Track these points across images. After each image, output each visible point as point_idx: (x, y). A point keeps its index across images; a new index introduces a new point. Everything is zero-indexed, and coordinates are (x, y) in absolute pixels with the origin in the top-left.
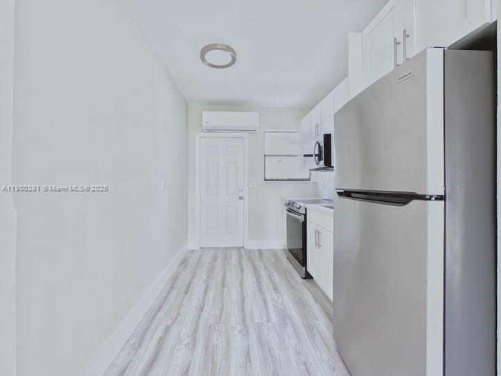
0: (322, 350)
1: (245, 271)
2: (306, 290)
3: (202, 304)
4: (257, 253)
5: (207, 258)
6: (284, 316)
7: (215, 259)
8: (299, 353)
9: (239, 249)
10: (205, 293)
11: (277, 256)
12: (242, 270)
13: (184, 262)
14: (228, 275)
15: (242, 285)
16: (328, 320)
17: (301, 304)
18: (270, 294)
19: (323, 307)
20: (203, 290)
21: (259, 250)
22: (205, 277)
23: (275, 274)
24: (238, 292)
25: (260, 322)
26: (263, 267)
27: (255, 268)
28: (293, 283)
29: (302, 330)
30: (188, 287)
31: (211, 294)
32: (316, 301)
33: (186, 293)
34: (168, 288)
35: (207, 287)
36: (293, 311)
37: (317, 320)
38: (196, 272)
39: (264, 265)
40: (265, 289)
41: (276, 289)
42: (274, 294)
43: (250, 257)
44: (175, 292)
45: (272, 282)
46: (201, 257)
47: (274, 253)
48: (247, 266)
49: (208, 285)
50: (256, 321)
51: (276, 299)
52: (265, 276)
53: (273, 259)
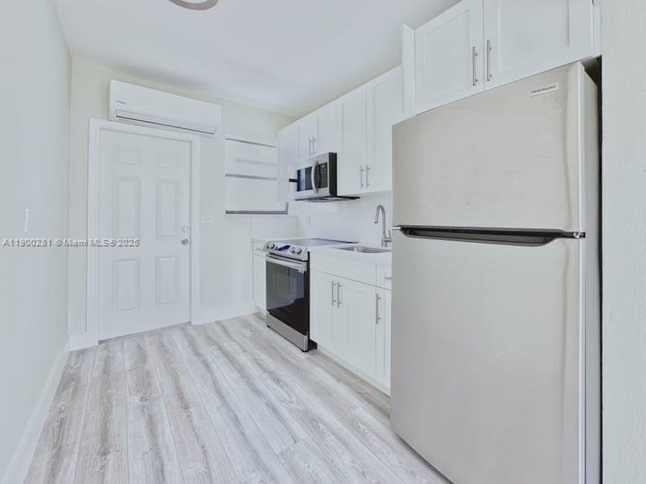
0: (385, 451)
1: (214, 367)
2: (317, 369)
3: (157, 464)
4: (217, 328)
5: (124, 360)
6: (312, 421)
7: (142, 357)
8: (364, 474)
9: (183, 328)
10: (153, 433)
11: (250, 326)
12: (206, 365)
13: (69, 382)
14: (184, 381)
15: (219, 393)
16: (366, 403)
17: (322, 392)
18: (273, 392)
19: (349, 385)
20: (144, 432)
21: (217, 322)
22: (135, 400)
23: (263, 357)
24: (218, 408)
25: (284, 448)
26: (236, 347)
27: (226, 354)
28: (296, 363)
29: (346, 432)
30: (104, 436)
31: (167, 431)
32: (339, 380)
33: (105, 453)
34: (47, 456)
35: (151, 423)
36: (319, 408)
37: (354, 409)
38: (109, 398)
39: (238, 344)
40: (260, 384)
41: (277, 381)
42: (279, 389)
43: (209, 338)
44: (71, 463)
45: (265, 370)
46: (107, 362)
47: (244, 323)
48: (210, 353)
49: (151, 417)
50: (277, 448)
51: (286, 396)
52: (248, 362)
53: (248, 333)
